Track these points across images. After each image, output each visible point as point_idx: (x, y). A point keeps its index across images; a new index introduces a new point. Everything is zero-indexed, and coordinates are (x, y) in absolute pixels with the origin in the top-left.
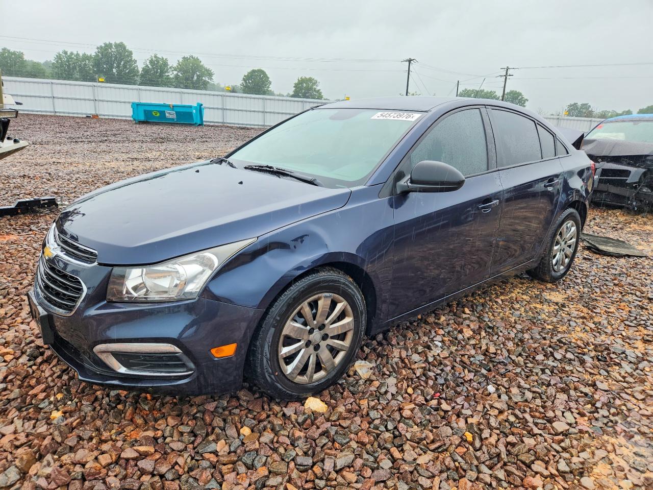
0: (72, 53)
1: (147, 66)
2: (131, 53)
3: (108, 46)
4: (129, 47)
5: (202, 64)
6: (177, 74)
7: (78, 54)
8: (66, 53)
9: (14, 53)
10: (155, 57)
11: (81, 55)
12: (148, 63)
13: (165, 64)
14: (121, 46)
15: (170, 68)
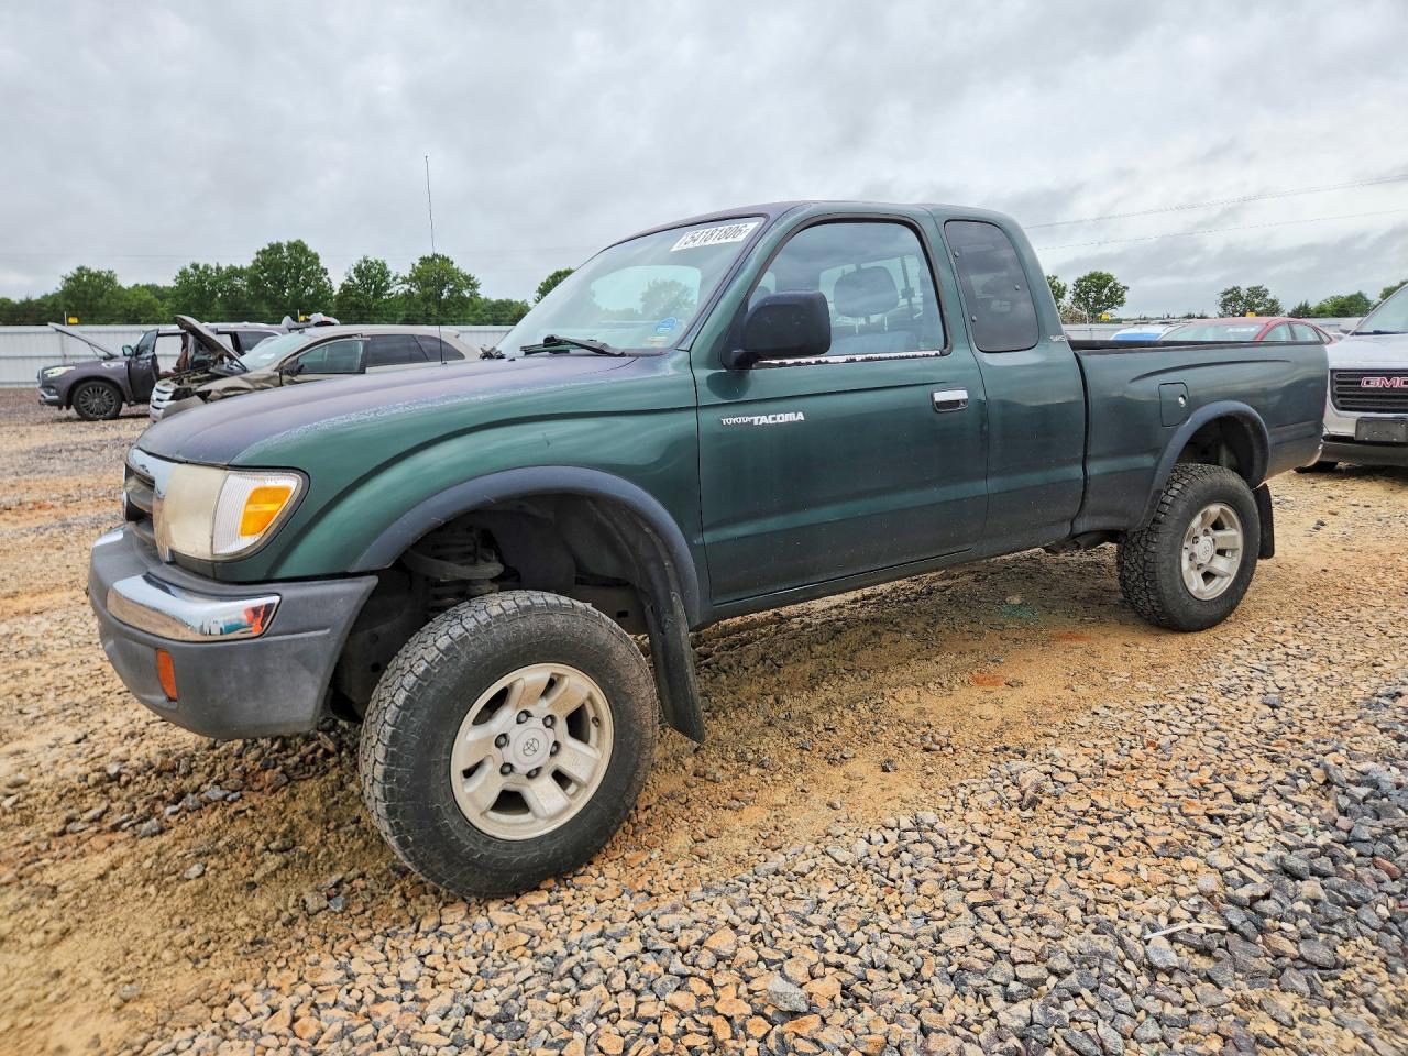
0: (206, 267)
1: (350, 279)
2: (316, 257)
3: (275, 249)
4: (312, 247)
5: (455, 266)
6: (409, 291)
7: (219, 269)
8: (196, 267)
9: (98, 275)
10: (366, 261)
11: (224, 269)
12: (353, 275)
13: (384, 273)
14: (298, 248)
15: (395, 279)
